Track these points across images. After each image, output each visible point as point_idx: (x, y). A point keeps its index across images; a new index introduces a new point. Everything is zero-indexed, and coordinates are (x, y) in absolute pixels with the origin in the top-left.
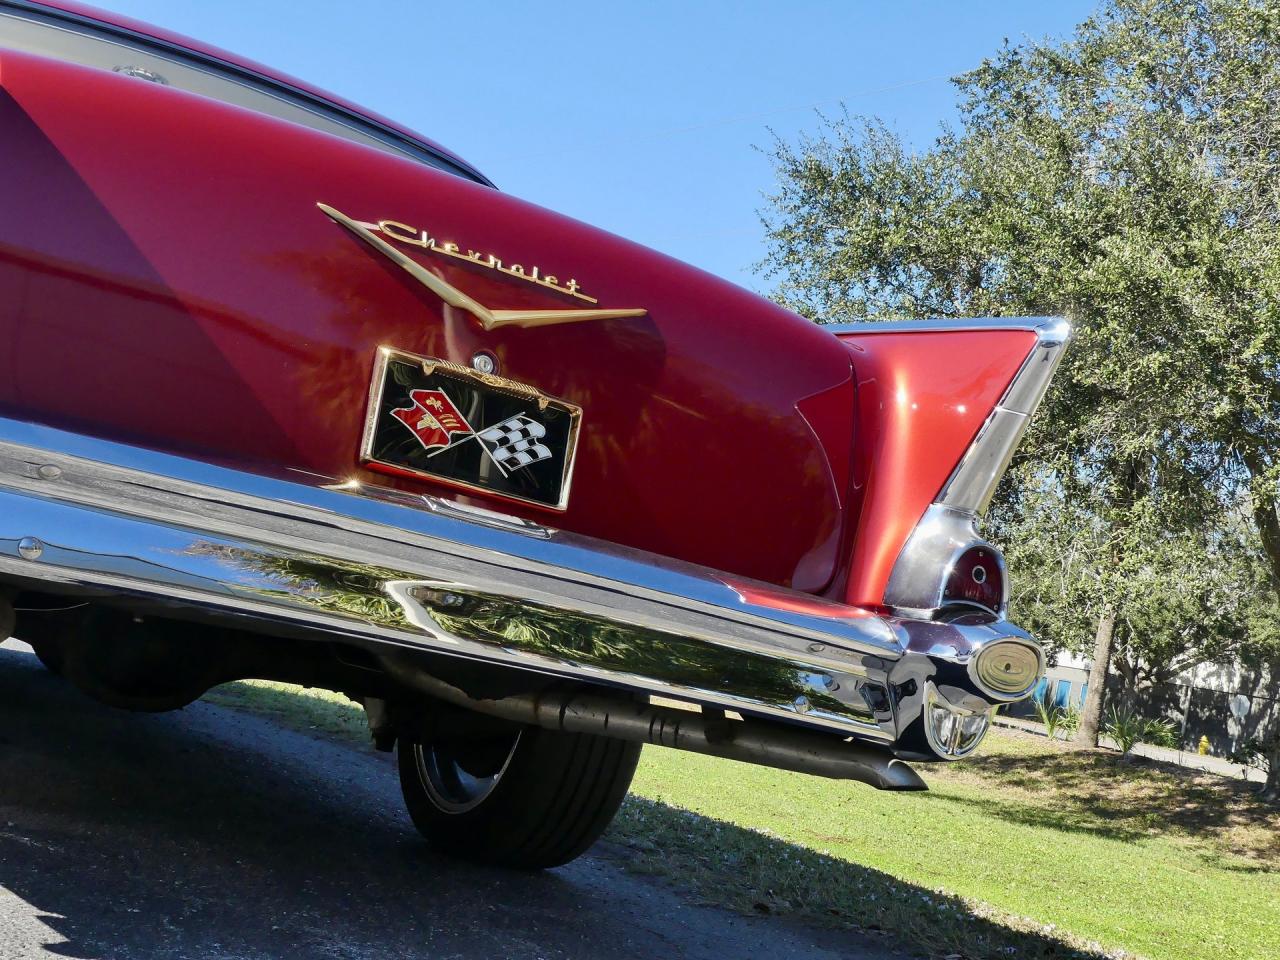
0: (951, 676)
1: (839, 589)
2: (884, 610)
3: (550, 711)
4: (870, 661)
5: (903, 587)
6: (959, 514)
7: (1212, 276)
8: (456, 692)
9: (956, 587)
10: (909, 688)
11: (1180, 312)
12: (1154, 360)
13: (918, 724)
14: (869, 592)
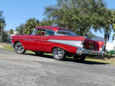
14: (99, 50)
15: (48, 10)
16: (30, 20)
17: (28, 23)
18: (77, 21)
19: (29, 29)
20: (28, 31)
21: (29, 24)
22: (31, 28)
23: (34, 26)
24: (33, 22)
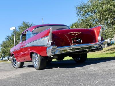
0: (103, 44)
1: (96, 42)
2: (98, 42)
3: (83, 53)
4: (98, 45)
5: (99, 41)
6: (100, 36)
7: (113, 6)
8: (78, 54)
9: (101, 40)
10: (101, 45)
11: (111, 10)
12: (111, 14)
13: (102, 47)
14: (97, 41)
15: (80, 9)
18: (109, 10)
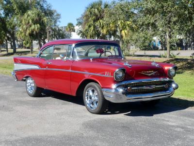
16: (93, 6)
17: (88, 13)
19: (92, 22)
20: (90, 26)
21: (91, 13)
22: (95, 21)
23: (101, 15)
24: (98, 9)
